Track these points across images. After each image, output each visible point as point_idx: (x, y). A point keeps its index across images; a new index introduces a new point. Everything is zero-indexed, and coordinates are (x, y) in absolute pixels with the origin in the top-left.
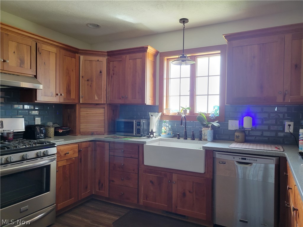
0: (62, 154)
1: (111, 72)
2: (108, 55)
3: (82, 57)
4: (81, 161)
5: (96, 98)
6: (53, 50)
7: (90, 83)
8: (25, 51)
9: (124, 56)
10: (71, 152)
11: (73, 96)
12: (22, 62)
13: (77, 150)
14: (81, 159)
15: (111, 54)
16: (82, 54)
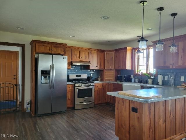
0: (97, 86)
1: (116, 57)
2: (115, 51)
3: (105, 53)
4: (103, 90)
5: (111, 67)
6: (95, 52)
7: (108, 62)
8: (87, 54)
9: (120, 51)
10: (99, 86)
11: (102, 67)
12: (86, 57)
13: (102, 85)
14: (103, 89)
15: (116, 50)
16: (105, 51)
